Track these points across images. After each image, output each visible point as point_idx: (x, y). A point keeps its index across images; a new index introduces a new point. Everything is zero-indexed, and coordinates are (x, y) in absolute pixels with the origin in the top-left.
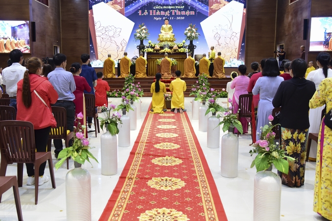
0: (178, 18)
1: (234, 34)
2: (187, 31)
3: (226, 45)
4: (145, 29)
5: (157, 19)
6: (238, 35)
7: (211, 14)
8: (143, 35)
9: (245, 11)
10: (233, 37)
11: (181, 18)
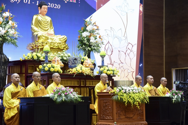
0: (50, 5)
1: (130, 46)
3: (121, 65)
6: (135, 49)
7: (99, 7)
9: (141, 10)
10: (129, 51)
11: (55, 6)
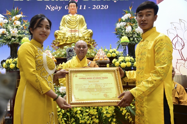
0: (96, 7)
2: (122, 24)
4: (20, 19)
5: (53, 9)
8: (14, 32)
11: (101, 7)
